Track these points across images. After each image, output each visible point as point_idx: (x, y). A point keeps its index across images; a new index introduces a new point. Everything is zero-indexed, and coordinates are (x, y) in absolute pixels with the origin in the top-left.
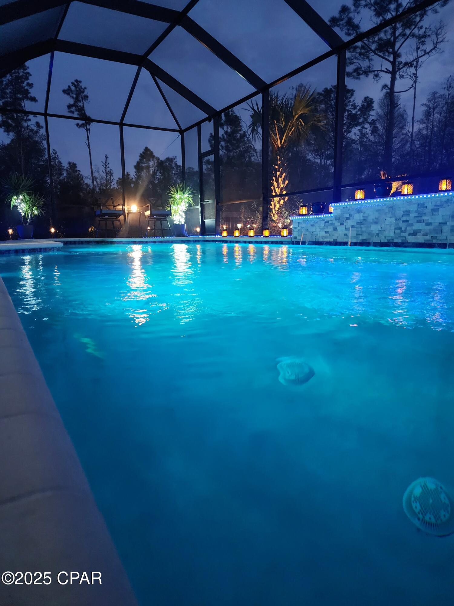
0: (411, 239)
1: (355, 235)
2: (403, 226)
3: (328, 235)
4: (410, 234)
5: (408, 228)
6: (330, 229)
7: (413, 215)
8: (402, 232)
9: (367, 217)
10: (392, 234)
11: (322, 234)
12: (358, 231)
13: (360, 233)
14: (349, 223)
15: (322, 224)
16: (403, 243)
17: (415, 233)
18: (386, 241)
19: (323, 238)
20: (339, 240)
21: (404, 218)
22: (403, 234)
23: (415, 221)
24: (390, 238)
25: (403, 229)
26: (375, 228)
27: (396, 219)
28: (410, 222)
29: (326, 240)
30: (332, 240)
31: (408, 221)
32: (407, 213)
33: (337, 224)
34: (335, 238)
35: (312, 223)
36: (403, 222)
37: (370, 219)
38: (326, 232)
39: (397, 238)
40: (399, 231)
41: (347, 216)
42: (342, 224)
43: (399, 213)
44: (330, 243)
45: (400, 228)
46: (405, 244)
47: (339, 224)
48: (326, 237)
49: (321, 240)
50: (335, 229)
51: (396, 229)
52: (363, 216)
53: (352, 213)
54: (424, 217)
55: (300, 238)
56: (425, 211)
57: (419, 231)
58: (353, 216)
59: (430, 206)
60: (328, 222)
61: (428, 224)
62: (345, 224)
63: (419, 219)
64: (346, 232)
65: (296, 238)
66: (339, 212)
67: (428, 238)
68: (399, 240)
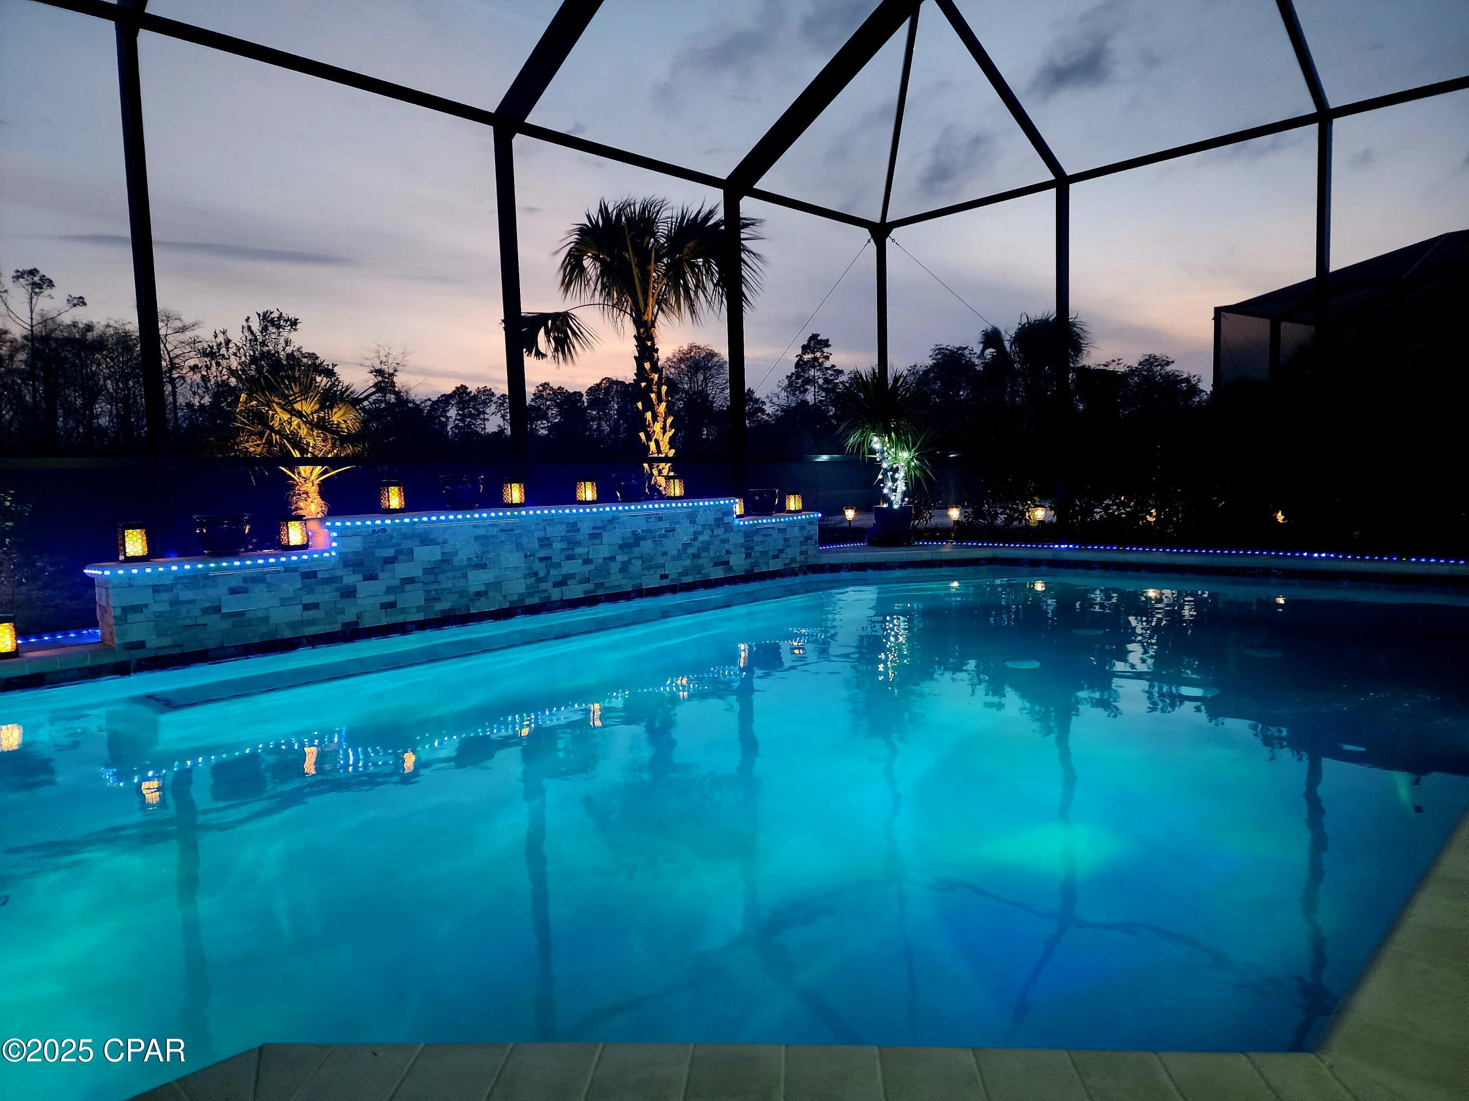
0: (556, 595)
1: (423, 602)
2: (540, 568)
3: (310, 614)
4: (556, 585)
5: (553, 572)
7: (558, 546)
8: (540, 580)
9: (456, 553)
10: (520, 589)
11: (295, 612)
12: (429, 591)
13: (433, 594)
14: (403, 570)
16: (543, 604)
17: (561, 583)
18: (506, 605)
19: (292, 625)
20: (367, 622)
21: (542, 554)
22: (543, 586)
23: (563, 557)
24: (515, 597)
25: (541, 574)
26: (477, 580)
27: (526, 556)
28: (555, 560)
29: (310, 631)
30: (337, 627)
31: (550, 558)
32: (545, 542)
33: (350, 579)
34: (349, 616)
36: (541, 559)
37: (461, 558)
38: (306, 607)
39: (531, 595)
40: (533, 580)
41: (390, 552)
42: (370, 577)
43: (530, 542)
45: (536, 574)
46: (548, 606)
47: (360, 577)
48: (313, 622)
49: (288, 634)
50: (349, 593)
51: (526, 576)
52: (443, 553)
53: (406, 544)
54: (578, 550)
55: (166, 641)
56: (579, 537)
57: (572, 576)
58: (411, 552)
59: (586, 528)
60: (314, 574)
61: (587, 561)
62: (382, 575)
63: (570, 552)
64: (390, 598)
65: (141, 645)
66: (356, 544)
67: (589, 586)
68: (535, 600)
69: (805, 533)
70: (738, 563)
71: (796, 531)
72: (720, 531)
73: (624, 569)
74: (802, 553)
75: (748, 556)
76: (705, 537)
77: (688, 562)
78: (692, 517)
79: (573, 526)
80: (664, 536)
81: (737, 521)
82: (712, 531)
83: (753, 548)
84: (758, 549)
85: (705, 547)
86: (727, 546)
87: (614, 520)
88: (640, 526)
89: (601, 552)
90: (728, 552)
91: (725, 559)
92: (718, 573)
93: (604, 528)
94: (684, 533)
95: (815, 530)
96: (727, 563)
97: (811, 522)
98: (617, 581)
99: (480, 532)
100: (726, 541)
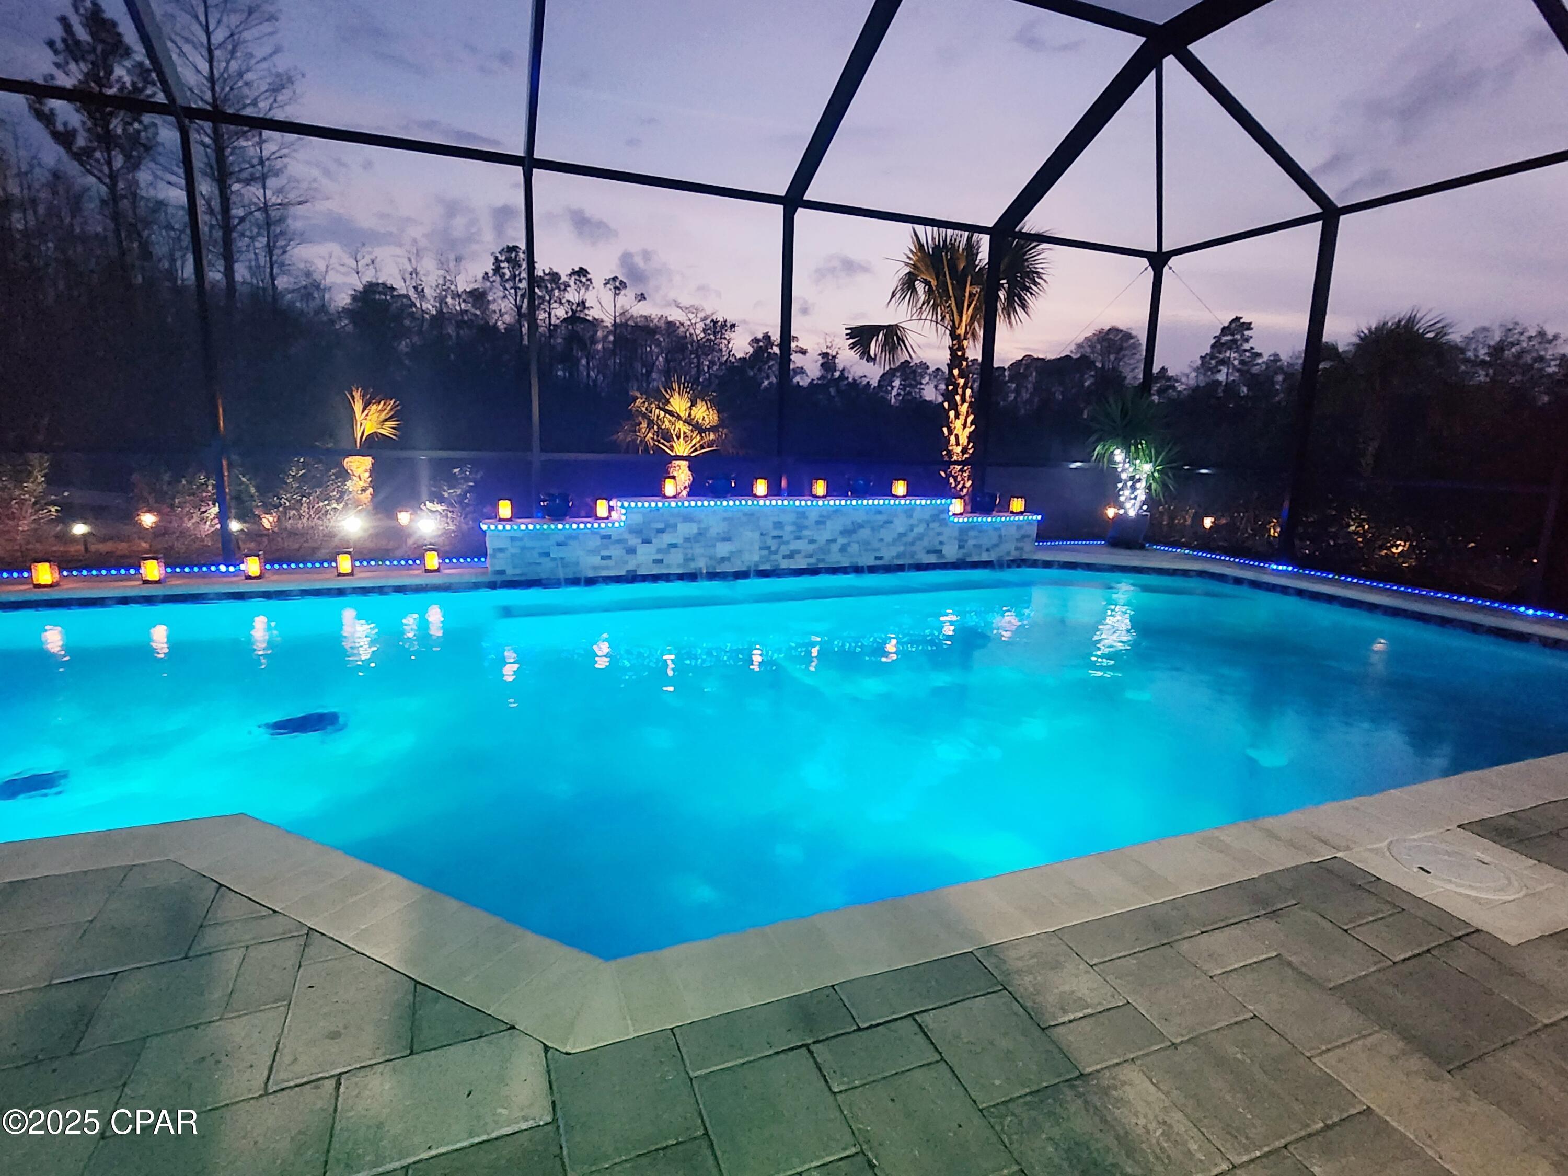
0: (784, 564)
1: (682, 561)
2: (773, 544)
3: (604, 562)
4: (784, 557)
5: (783, 548)
6: (616, 552)
7: (789, 528)
8: (771, 553)
9: (708, 529)
10: (756, 558)
11: (596, 560)
12: (687, 554)
13: (689, 556)
14: (667, 538)
15: (597, 542)
16: (774, 571)
17: (791, 556)
19: (595, 568)
21: (775, 533)
22: (773, 557)
23: (792, 537)
24: (751, 564)
25: (773, 549)
26: (723, 549)
27: (762, 534)
28: (785, 538)
29: (605, 573)
30: (623, 573)
31: (781, 537)
32: (778, 525)
33: (633, 541)
34: (631, 567)
35: (561, 538)
36: (774, 537)
37: (713, 532)
38: (603, 558)
39: (764, 563)
40: (765, 552)
41: (660, 525)
42: (647, 541)
43: (767, 524)
44: (618, 580)
45: (769, 548)
47: (640, 541)
48: (607, 568)
49: (591, 574)
50: (632, 551)
51: (761, 549)
52: (699, 529)
53: (672, 521)
54: (806, 533)
55: (518, 571)
56: (806, 523)
57: (799, 552)
58: (675, 526)
59: (813, 516)
60: (609, 537)
61: (812, 542)
62: (654, 541)
63: (797, 534)
64: (659, 557)
65: (502, 572)
66: (638, 519)
67: (812, 560)
68: (767, 567)
69: (1022, 532)
70: (951, 552)
71: (1013, 530)
72: (934, 525)
73: (843, 549)
74: (1017, 549)
75: (960, 547)
76: (920, 529)
77: (901, 549)
78: (909, 512)
79: (802, 514)
80: (882, 527)
81: (952, 519)
82: (928, 525)
83: (966, 541)
84: (971, 542)
85: (920, 537)
86: (941, 538)
87: (837, 511)
88: (860, 517)
89: (823, 536)
90: (941, 543)
91: (939, 548)
92: (932, 559)
93: (829, 517)
94: (900, 525)
95: (1034, 531)
96: (941, 551)
97: (1029, 523)
98: (835, 558)
99: (729, 515)
100: (939, 534)
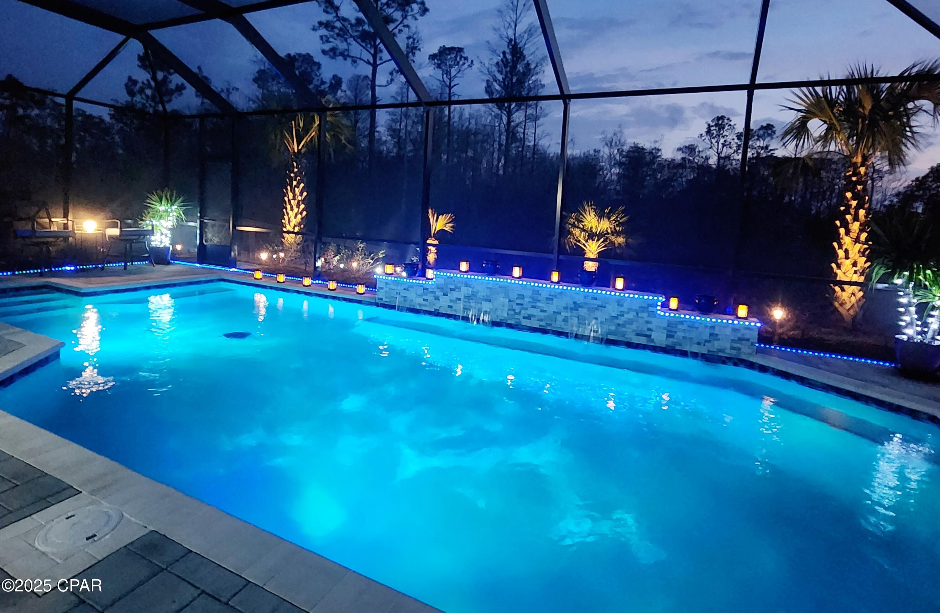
0: (525, 322)
1: (462, 309)
2: (517, 308)
3: (425, 302)
4: (524, 318)
5: (523, 312)
6: (430, 297)
7: (527, 300)
8: (516, 313)
9: (478, 292)
10: (505, 315)
11: (420, 301)
13: (467, 307)
14: (455, 295)
15: (420, 291)
16: (517, 325)
17: (529, 317)
18: (498, 320)
19: (420, 305)
20: (442, 311)
21: (519, 301)
22: (517, 316)
23: (530, 306)
24: (503, 318)
25: (517, 311)
27: (510, 301)
28: (524, 306)
29: (424, 309)
30: (433, 310)
31: (522, 305)
32: (521, 297)
33: (439, 293)
34: (436, 307)
35: (406, 287)
36: (517, 304)
37: (480, 295)
38: (424, 300)
39: (510, 319)
40: (513, 312)
41: (453, 287)
42: (445, 294)
43: (513, 296)
44: (430, 313)
45: (514, 310)
46: (519, 326)
47: (442, 294)
48: (425, 306)
49: (418, 308)
50: (437, 298)
51: (509, 310)
52: (472, 291)
53: (459, 285)
54: (539, 304)
55: (387, 300)
56: (540, 298)
57: (534, 316)
58: (459, 288)
59: (544, 295)
60: (427, 289)
61: (542, 311)
62: (449, 295)
63: (533, 304)
64: (451, 304)
65: (381, 299)
66: (442, 281)
67: (543, 323)
68: (512, 322)
69: (739, 335)
70: (660, 338)
71: (728, 331)
72: (645, 315)
73: (565, 320)
74: (732, 348)
75: (668, 336)
76: (631, 315)
77: (613, 328)
78: (620, 303)
79: (536, 292)
80: (597, 309)
81: (659, 312)
82: (637, 314)
83: (676, 332)
84: (680, 334)
85: (630, 322)
86: (649, 326)
87: (562, 293)
88: (580, 299)
89: (551, 308)
90: (649, 329)
91: (648, 333)
92: (643, 341)
93: (555, 296)
94: (612, 309)
95: (755, 335)
96: (650, 336)
97: (748, 328)
98: (558, 325)
99: (491, 286)
100: (647, 322)
